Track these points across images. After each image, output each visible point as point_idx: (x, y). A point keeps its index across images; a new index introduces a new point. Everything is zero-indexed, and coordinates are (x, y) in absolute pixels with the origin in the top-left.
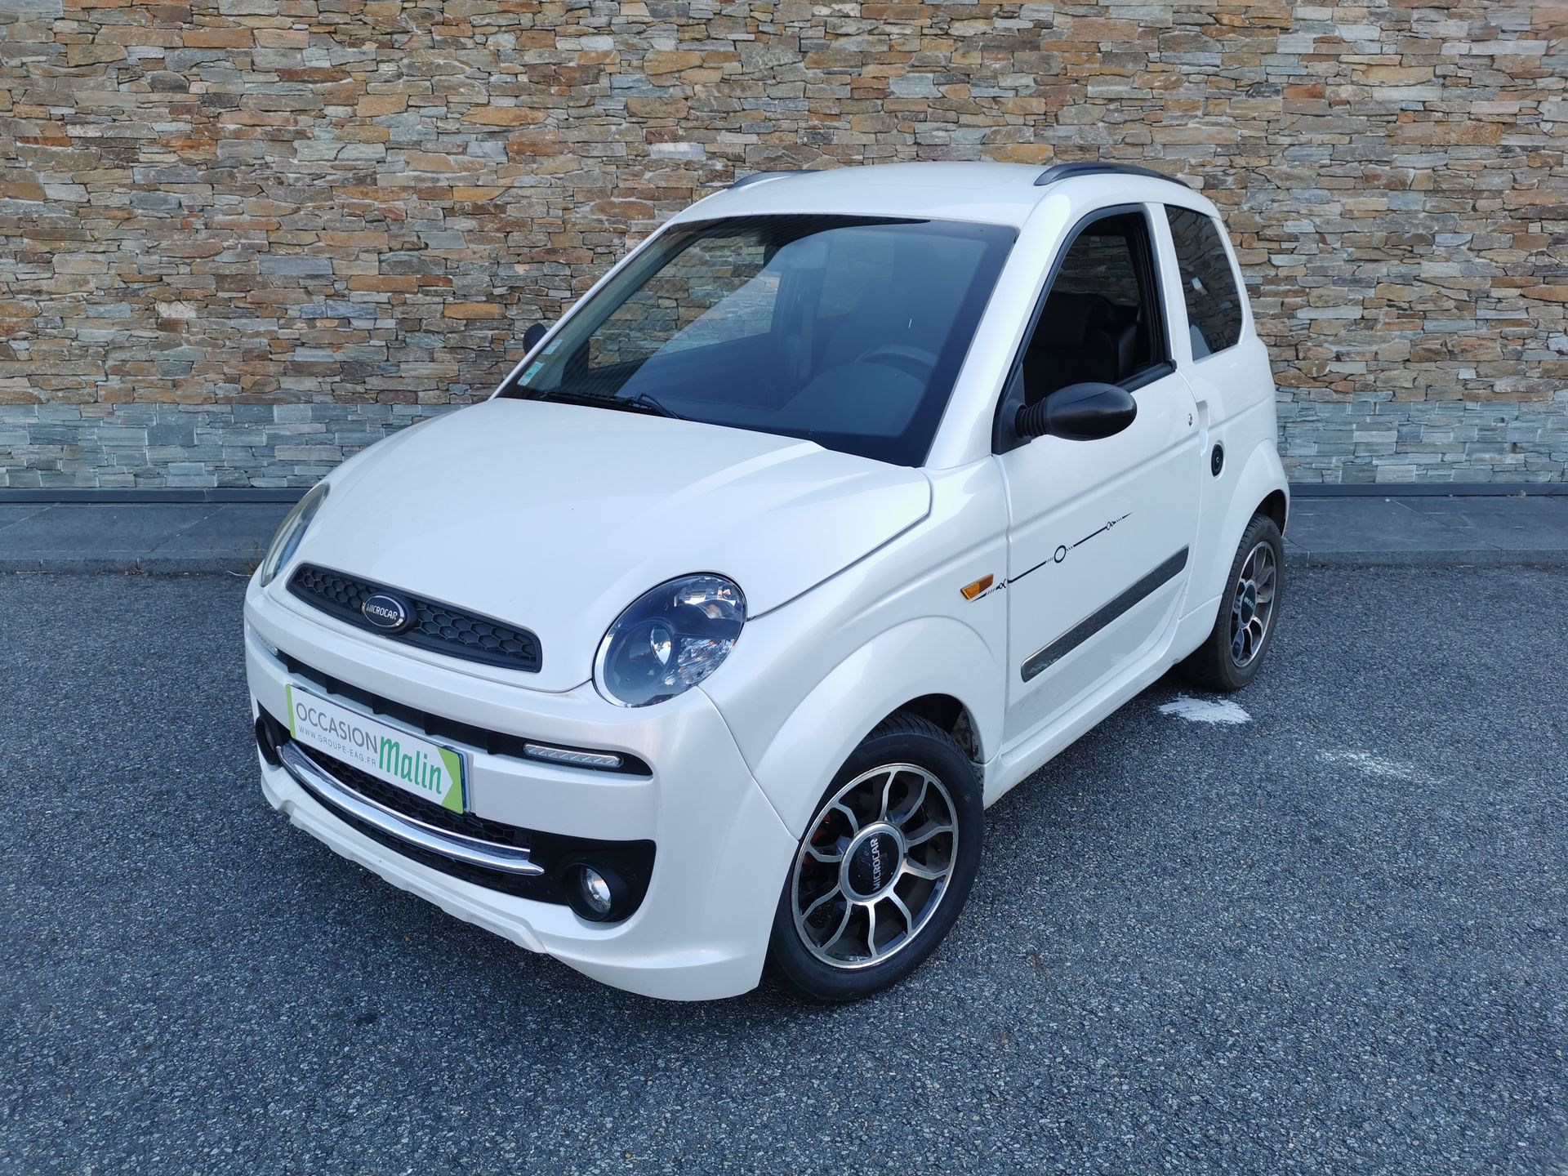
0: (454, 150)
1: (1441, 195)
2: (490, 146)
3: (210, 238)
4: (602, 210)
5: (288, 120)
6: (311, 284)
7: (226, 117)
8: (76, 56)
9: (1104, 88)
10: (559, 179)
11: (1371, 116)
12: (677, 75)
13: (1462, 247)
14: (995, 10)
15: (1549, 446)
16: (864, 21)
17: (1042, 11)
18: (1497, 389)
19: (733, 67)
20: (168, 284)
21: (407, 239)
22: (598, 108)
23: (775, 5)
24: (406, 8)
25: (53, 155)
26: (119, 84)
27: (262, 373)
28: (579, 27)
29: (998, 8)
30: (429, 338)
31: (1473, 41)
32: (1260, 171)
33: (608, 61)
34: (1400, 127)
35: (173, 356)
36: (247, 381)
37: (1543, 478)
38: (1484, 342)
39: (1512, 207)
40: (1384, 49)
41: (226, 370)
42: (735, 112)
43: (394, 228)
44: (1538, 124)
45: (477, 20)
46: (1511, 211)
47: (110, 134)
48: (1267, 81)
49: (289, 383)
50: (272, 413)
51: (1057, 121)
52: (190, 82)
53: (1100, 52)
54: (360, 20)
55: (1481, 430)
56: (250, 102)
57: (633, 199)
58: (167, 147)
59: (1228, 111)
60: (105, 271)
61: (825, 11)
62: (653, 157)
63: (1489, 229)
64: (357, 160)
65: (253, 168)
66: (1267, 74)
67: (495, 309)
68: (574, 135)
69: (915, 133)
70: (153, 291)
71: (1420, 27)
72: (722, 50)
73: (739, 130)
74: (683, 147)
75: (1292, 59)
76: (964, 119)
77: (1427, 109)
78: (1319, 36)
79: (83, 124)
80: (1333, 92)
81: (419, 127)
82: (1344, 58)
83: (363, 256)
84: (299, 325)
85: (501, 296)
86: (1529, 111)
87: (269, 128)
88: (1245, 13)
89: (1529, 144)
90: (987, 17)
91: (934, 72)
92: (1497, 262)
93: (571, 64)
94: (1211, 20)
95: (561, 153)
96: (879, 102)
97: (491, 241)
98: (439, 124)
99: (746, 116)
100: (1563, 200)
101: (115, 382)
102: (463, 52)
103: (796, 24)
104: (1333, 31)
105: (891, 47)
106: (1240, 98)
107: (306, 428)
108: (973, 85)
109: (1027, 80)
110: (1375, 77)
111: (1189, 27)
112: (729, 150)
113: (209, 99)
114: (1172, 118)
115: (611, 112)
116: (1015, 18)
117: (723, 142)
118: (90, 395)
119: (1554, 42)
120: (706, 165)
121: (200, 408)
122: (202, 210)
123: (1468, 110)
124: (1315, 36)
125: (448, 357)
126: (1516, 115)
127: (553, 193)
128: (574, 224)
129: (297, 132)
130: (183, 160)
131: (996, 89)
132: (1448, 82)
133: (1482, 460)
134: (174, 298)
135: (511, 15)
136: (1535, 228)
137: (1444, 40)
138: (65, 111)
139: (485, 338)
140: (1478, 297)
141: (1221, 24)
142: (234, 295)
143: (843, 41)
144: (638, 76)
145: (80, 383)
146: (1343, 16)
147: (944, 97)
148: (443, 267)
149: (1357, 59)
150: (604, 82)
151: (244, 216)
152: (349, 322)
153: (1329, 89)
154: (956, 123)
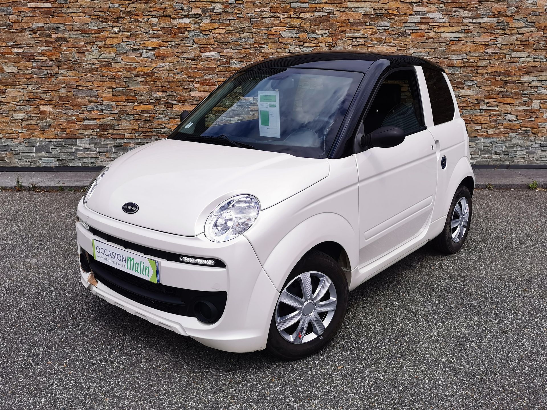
0: (138, 55)
1: (466, 68)
2: (149, 54)
3: (57, 84)
4: (186, 74)
5: (83, 46)
6: (90, 99)
7: (63, 45)
8: (16, 26)
9: (351, 34)
10: (172, 64)
11: (441, 42)
12: (210, 31)
13: (474, 85)
14: (314, 9)
15: (508, 152)
16: (272, 13)
17: (330, 9)
18: (489, 133)
19: (229, 28)
20: (43, 99)
21: (122, 84)
22: (185, 42)
23: (242, 8)
24: (122, 10)
25: (7, 58)
26: (29, 35)
27: (73, 128)
28: (178, 16)
29: (315, 9)
30: (129, 116)
31: (473, 18)
33: (188, 26)
34: (450, 46)
35: (44, 123)
36: (68, 131)
37: (507, 163)
38: (483, 117)
40: (444, 21)
41: (61, 127)
42: (230, 42)
43: (118, 81)
44: (496, 45)
45: (145, 14)
46: (489, 73)
47: (26, 51)
48: (405, 31)
49: (81, 132)
50: (76, 141)
51: (336, 45)
52: (52, 34)
53: (349, 22)
54: (107, 14)
55: (484, 147)
56: (71, 40)
57: (197, 71)
58: (44, 55)
59: (393, 41)
60: (23, 95)
61: (259, 10)
62: (203, 57)
63: (483, 79)
64: (106, 59)
65: (72, 61)
66: (405, 29)
67: (151, 107)
68: (177, 50)
69: (289, 49)
70: (38, 102)
71: (455, 14)
72: (225, 22)
73: (231, 48)
74: (213, 53)
75: (413, 24)
76: (305, 44)
77: (459, 40)
78: (422, 17)
79: (17, 48)
80: (427, 35)
81: (126, 48)
82: (430, 24)
83: (107, 90)
84: (86, 112)
85: (153, 102)
86: (493, 41)
87: (77, 49)
88: (397, 9)
89: (494, 51)
90: (312, 12)
91: (295, 29)
92: (486, 90)
93: (176, 27)
94: (386, 12)
95: (173, 56)
96: (277, 39)
97: (149, 84)
98: (133, 47)
99: (233, 44)
100: (507, 70)
101: (25, 131)
102: (140, 24)
103: (249, 14)
104: (427, 15)
105: (281, 21)
106: (397, 37)
107: (87, 147)
108: (308, 33)
109: (326, 32)
110: (441, 30)
111: (378, 14)
112: (228, 55)
113: (58, 39)
114: (374, 44)
115: (189, 43)
116: (321, 12)
117: (226, 52)
118: (16, 135)
119: (500, 18)
120: (220, 59)
121: (53, 140)
122: (55, 75)
123: (473, 40)
124: (421, 17)
125: (135, 123)
126: (489, 42)
127: (170, 69)
128: (177, 79)
129: (86, 50)
130: (49, 59)
131: (316, 35)
132: (465, 31)
133: (485, 157)
134: (45, 104)
135: (156, 12)
136: (498, 79)
137: (464, 18)
138: (12, 44)
139: (147, 116)
140: (480, 102)
141: (389, 13)
142: (65, 102)
143: (265, 20)
144: (198, 31)
145: (13, 132)
146: (429, 10)
147: (298, 37)
148: (134, 93)
149: (434, 24)
150: (187, 33)
151: (69, 77)
152: (103, 112)
153: (426, 34)
154: (303, 46)
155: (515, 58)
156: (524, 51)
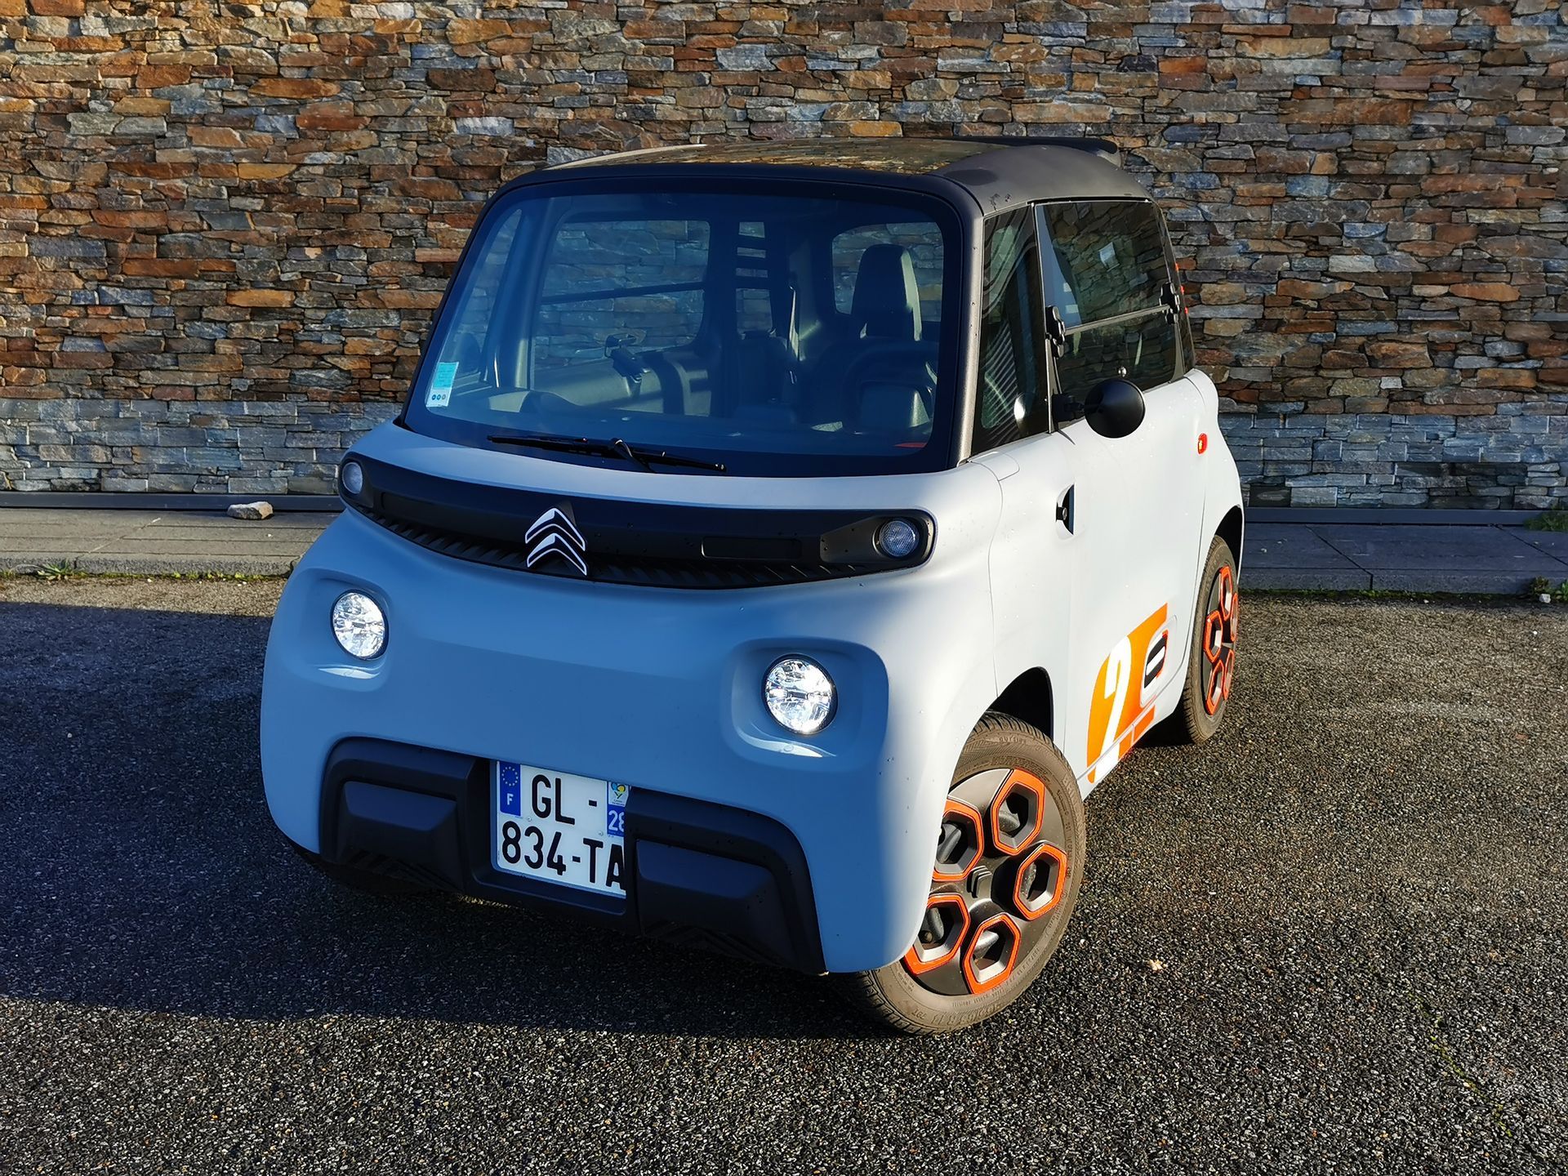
0: (240, 125)
1: (1347, 179)
2: (280, 120)
4: (402, 190)
5: (62, 92)
6: (82, 267)
9: (956, 62)
10: (354, 156)
11: (1262, 92)
12: (483, 46)
13: (1376, 239)
15: (1495, 467)
18: (1427, 400)
19: (543, 37)
21: (187, 220)
22: (398, 81)
27: (27, 363)
30: (210, 327)
31: (1372, 11)
32: (1138, 152)
33: (408, 29)
34: (1294, 105)
36: (11, 372)
38: (1409, 347)
39: (1431, 195)
40: (1271, 18)
42: (547, 85)
43: (174, 209)
44: (1454, 102)
46: (1430, 198)
48: (1140, 54)
49: (55, 376)
50: (36, 408)
51: (905, 96)
53: (949, 22)
55: (1411, 448)
56: (23, 72)
57: (435, 178)
59: (1097, 86)
62: (457, 133)
63: (1406, 218)
64: (135, 134)
65: (23, 143)
66: (1140, 46)
67: (283, 297)
68: (371, 109)
69: (746, 109)
72: (532, 18)
73: (553, 105)
74: (492, 122)
75: (1167, 30)
76: (801, 94)
77: (1325, 84)
78: (1198, 4)
80: (1215, 65)
81: (203, 100)
82: (1226, 28)
83: (140, 237)
84: (70, 312)
85: (290, 282)
86: (1442, 87)
87: (42, 101)
89: (1445, 124)
91: (765, 43)
92: (1417, 256)
93: (368, 34)
95: (357, 128)
96: (706, 75)
97: (280, 222)
98: (226, 97)
99: (559, 90)
100: (1489, 187)
102: (251, 21)
105: (717, 16)
106: (1110, 72)
108: (811, 57)
109: (872, 52)
110: (1262, 49)
112: (541, 126)
114: (1034, 94)
115: (412, 85)
117: (534, 118)
119: (1466, 12)
120: (514, 142)
123: (1371, 86)
124: (1193, 4)
125: (230, 349)
126: (1427, 92)
127: (347, 171)
128: (371, 205)
129: (72, 104)
131: (836, 62)
132: (1346, 55)
133: (1415, 483)
136: (1459, 217)
137: (1340, 9)
139: (272, 328)
140: (1396, 294)
143: (664, 10)
144: (440, 47)
147: (777, 70)
148: (227, 250)
149: (1241, 29)
150: (404, 53)
151: (13, 194)
152: (124, 310)
153: (1212, 62)
154: (792, 98)
155: (1518, 145)
156: (1551, 124)
